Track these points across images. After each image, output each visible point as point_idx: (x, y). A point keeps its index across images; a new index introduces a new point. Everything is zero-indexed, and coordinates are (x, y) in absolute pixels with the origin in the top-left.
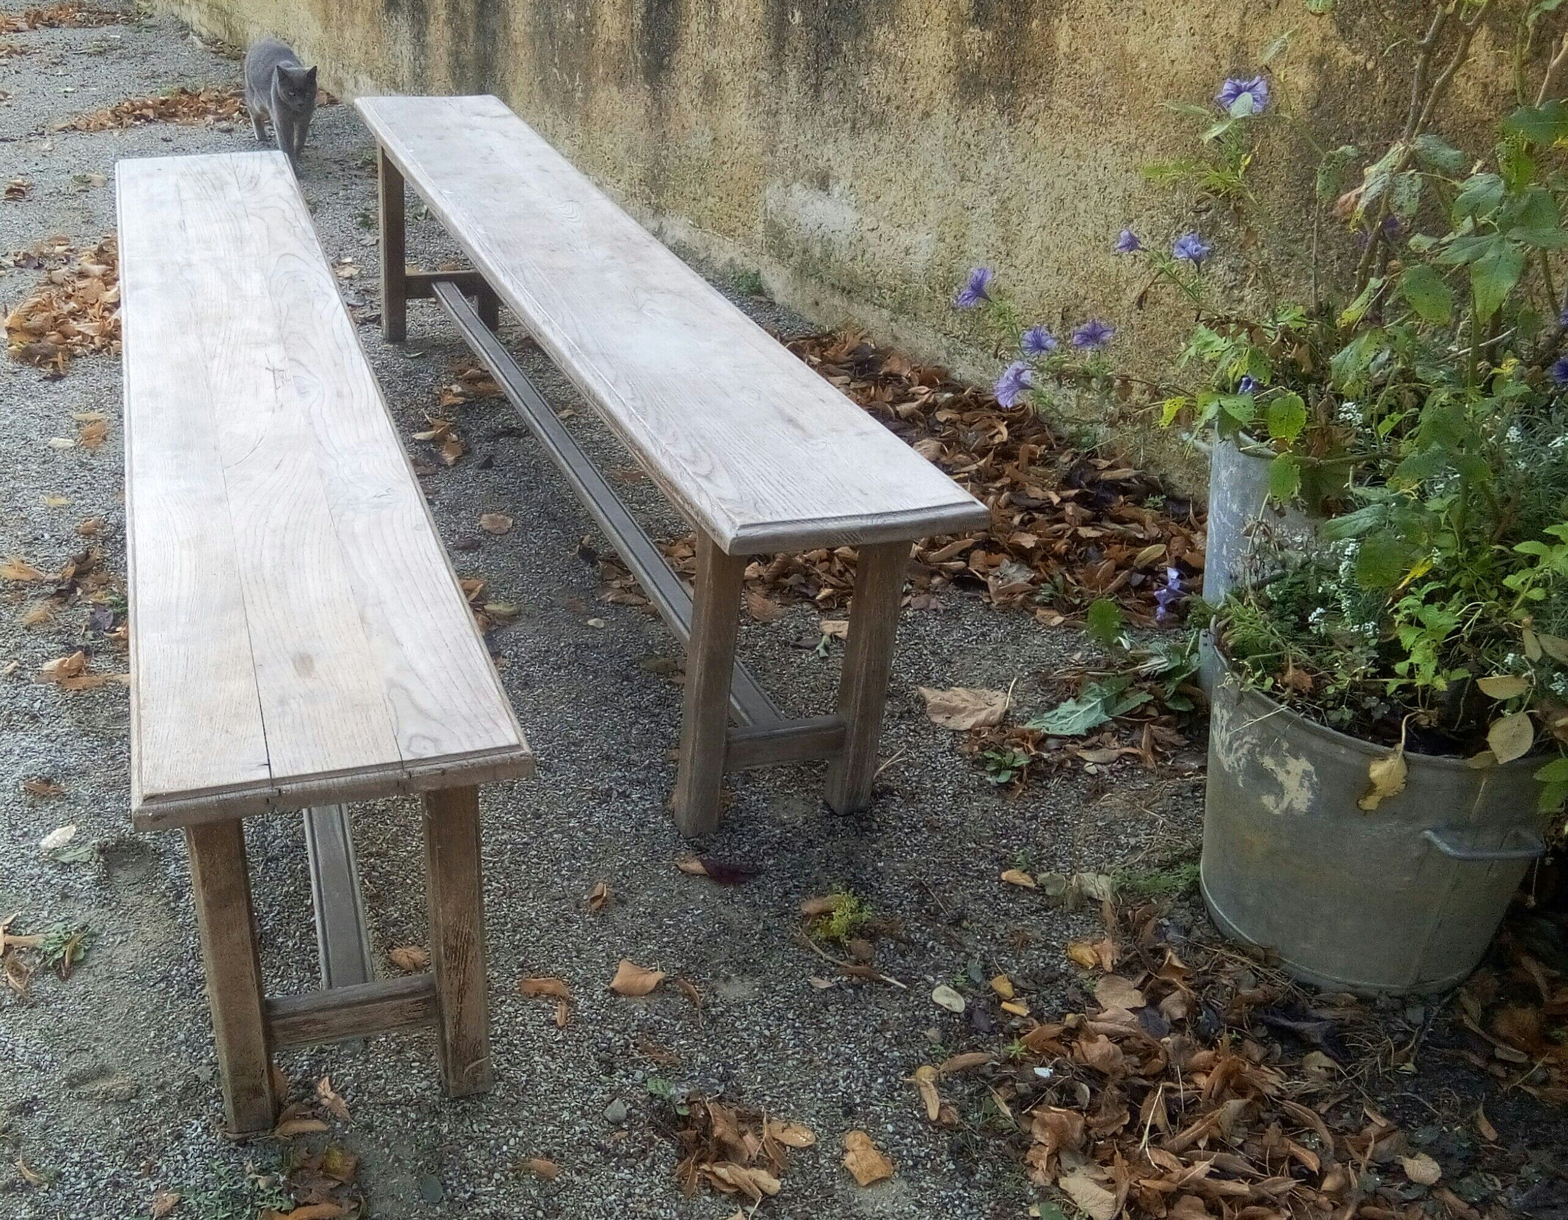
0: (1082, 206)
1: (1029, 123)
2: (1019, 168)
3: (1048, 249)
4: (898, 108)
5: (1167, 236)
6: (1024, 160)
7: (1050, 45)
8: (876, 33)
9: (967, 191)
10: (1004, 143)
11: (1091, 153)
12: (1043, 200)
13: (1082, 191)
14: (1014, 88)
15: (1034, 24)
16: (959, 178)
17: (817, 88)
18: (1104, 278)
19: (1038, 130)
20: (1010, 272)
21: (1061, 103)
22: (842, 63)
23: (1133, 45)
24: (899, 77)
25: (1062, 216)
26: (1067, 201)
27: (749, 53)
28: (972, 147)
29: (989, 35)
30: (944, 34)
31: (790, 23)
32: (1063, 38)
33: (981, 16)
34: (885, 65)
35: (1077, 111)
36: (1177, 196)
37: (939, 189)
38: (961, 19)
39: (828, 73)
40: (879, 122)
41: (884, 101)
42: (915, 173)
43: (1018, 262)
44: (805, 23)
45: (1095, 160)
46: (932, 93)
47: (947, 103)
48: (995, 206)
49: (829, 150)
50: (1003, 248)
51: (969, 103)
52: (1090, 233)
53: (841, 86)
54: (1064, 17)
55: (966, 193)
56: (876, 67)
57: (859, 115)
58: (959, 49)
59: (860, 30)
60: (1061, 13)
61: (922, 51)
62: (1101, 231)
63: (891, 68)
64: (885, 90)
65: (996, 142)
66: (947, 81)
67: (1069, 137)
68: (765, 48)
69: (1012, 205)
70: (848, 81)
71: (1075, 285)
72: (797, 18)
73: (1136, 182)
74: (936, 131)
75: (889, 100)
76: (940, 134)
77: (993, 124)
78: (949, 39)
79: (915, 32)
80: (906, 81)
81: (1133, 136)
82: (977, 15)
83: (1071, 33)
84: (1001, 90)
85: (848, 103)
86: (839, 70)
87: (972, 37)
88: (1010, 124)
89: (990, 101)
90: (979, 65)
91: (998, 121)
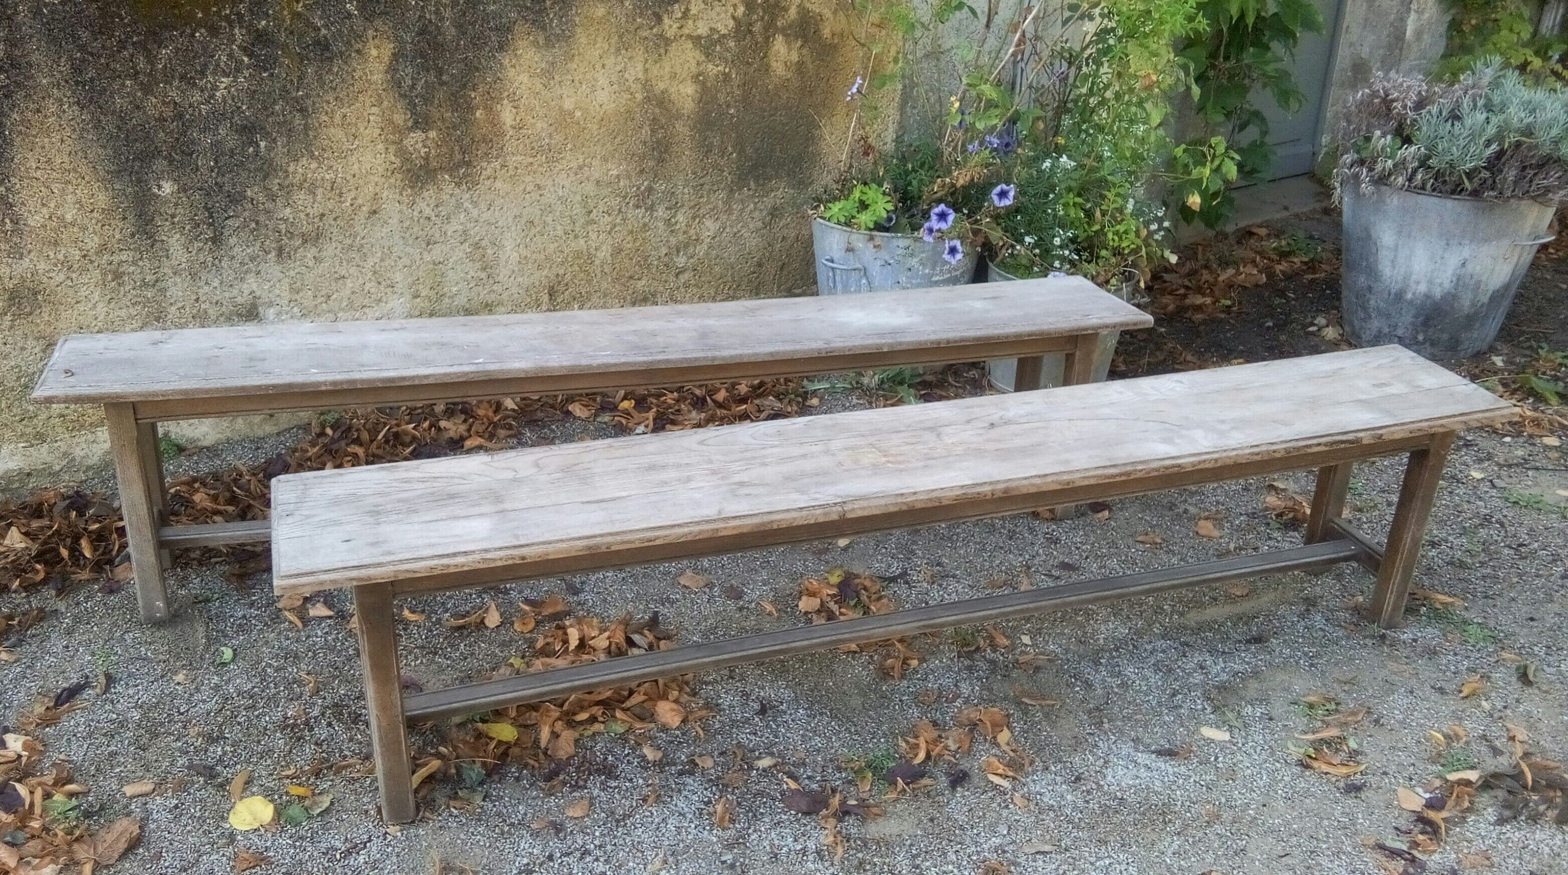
0: (549, 219)
1: (488, 183)
2: (486, 216)
4: (336, 219)
5: (620, 210)
6: (488, 209)
7: (494, 122)
8: (291, 169)
9: (434, 252)
10: (467, 205)
11: (550, 182)
12: (513, 228)
13: (548, 209)
14: (468, 164)
15: (478, 114)
16: (424, 245)
17: (216, 240)
18: (578, 255)
19: (498, 184)
20: (495, 287)
21: (512, 161)
22: (249, 206)
23: (568, 104)
24: (332, 194)
25: (534, 231)
26: (536, 222)
27: (92, 243)
28: (433, 218)
29: (432, 134)
30: (380, 147)
31: (158, 196)
32: (507, 116)
33: (421, 123)
34: (312, 192)
35: (531, 160)
36: (622, 183)
38: (397, 129)
39: (230, 222)
40: (314, 238)
41: (316, 220)
42: (370, 262)
43: (500, 278)
44: (183, 189)
45: (554, 185)
46: (376, 195)
47: (397, 197)
48: (468, 250)
49: (251, 284)
50: (483, 275)
51: (421, 188)
52: (560, 232)
53: (253, 225)
54: (505, 102)
55: (437, 252)
56: (301, 197)
57: (285, 240)
58: (402, 152)
59: (267, 170)
60: (502, 99)
61: (356, 166)
62: (568, 228)
63: (319, 192)
64: (314, 211)
65: (459, 205)
66: (392, 180)
67: (528, 179)
68: (119, 230)
69: (485, 243)
70: (262, 218)
71: (555, 271)
72: (168, 188)
73: (589, 188)
74: (390, 221)
75: (322, 216)
76: (395, 221)
77: (451, 195)
78: (387, 149)
79: (344, 155)
80: (341, 195)
81: (581, 160)
82: (416, 123)
83: (514, 111)
84: (452, 169)
85: (267, 237)
86: (247, 214)
87: (415, 140)
88: (469, 189)
89: (444, 180)
90: (426, 159)
91: (457, 191)
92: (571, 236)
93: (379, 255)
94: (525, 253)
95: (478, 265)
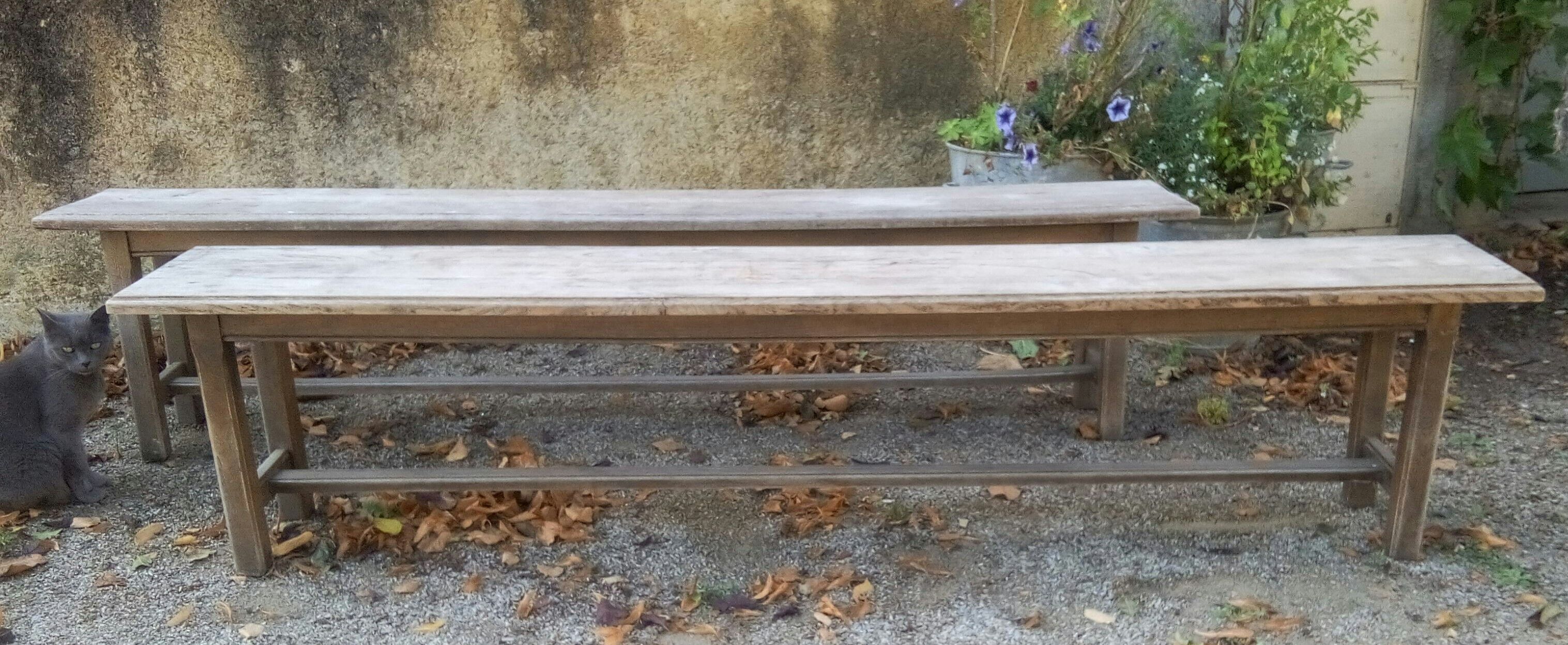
0: (672, 130)
1: (607, 87)
2: (605, 120)
3: (648, 167)
4: (454, 110)
6: (608, 114)
7: (613, 26)
8: (412, 57)
9: (552, 152)
10: (586, 107)
11: (672, 92)
12: (634, 136)
13: (670, 120)
14: (586, 66)
15: (596, 18)
16: (542, 144)
17: (341, 119)
19: (618, 89)
21: (632, 67)
22: (371, 89)
24: (451, 85)
25: (656, 141)
26: (658, 131)
27: (228, 110)
28: (552, 118)
29: (550, 34)
30: (498, 42)
31: (287, 73)
32: (627, 21)
33: (537, 21)
34: (431, 82)
35: (652, 67)
37: (523, 158)
38: (514, 26)
39: (353, 103)
40: (433, 126)
41: (436, 109)
42: (488, 156)
44: (311, 68)
45: (677, 95)
46: (494, 89)
47: (515, 93)
48: (587, 153)
51: (539, 87)
52: (683, 144)
53: (375, 108)
55: (555, 152)
56: (420, 85)
57: (406, 126)
58: (518, 49)
59: (388, 56)
60: (621, 4)
61: (474, 60)
62: (693, 142)
63: (438, 81)
64: (434, 99)
65: (577, 107)
66: (510, 77)
67: (649, 87)
68: (252, 101)
69: (605, 148)
70: (384, 102)
72: (296, 66)
74: (508, 116)
75: (441, 105)
76: (512, 117)
77: (570, 96)
78: (504, 45)
79: (462, 48)
80: (459, 86)
82: (533, 21)
83: (633, 16)
84: (570, 70)
85: (388, 120)
86: (369, 97)
87: (531, 38)
88: (587, 92)
89: (562, 81)
90: (544, 57)
91: (575, 93)
92: (696, 150)
93: (497, 149)
94: (646, 162)
95: (598, 170)
